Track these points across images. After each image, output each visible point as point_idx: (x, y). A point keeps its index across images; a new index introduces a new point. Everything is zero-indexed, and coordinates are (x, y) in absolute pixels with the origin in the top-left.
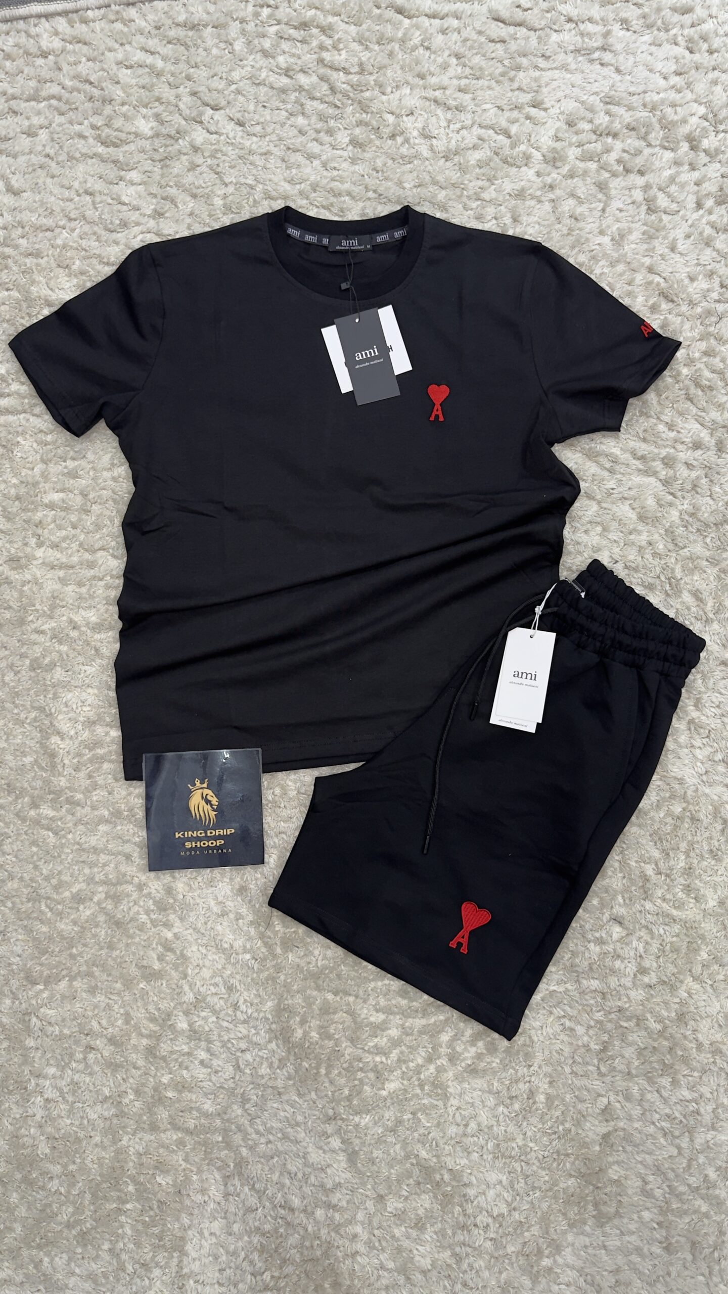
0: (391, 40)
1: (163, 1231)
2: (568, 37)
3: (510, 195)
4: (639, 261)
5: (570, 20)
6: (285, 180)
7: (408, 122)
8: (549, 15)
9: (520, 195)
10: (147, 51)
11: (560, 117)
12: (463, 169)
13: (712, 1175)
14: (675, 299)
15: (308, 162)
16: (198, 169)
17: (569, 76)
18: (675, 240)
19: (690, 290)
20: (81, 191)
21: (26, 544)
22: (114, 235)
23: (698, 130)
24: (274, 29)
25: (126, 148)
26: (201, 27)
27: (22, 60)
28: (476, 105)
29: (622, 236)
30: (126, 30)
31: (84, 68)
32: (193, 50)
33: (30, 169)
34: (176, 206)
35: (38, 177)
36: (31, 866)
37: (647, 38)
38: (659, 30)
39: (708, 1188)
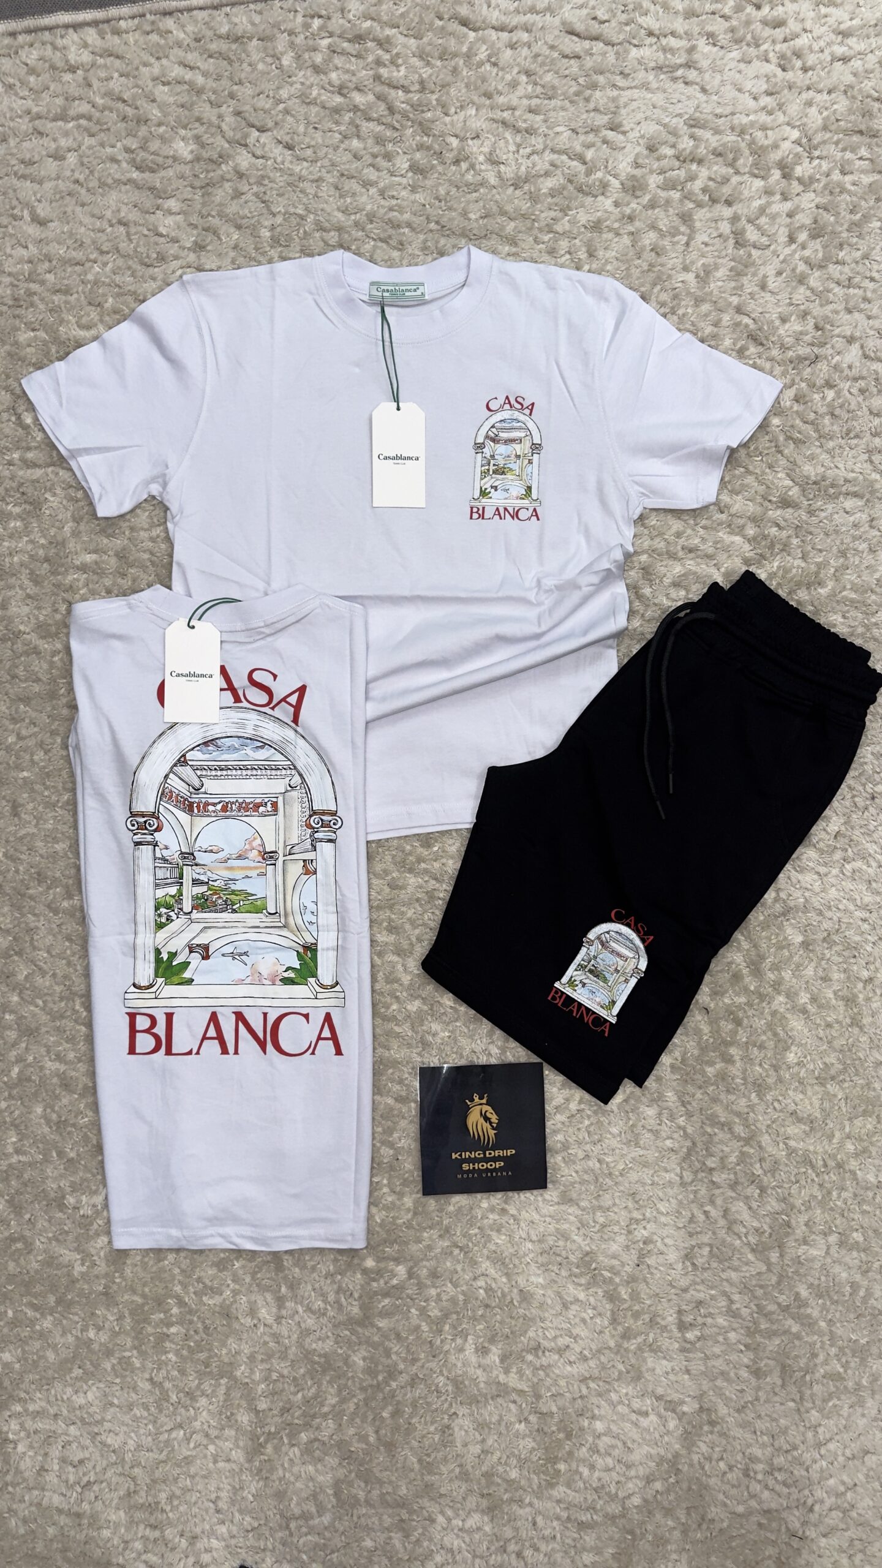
0: (455, 55)
1: (210, 1357)
2: (648, 52)
3: (586, 227)
4: (726, 299)
5: (651, 34)
6: (338, 209)
8: (628, 28)
9: (596, 226)
10: (185, 66)
12: (534, 198)
13: (804, 1293)
14: (765, 342)
15: (364, 190)
16: (243, 197)
17: (650, 95)
18: (765, 277)
19: (781, 331)
20: (114, 221)
21: (56, 611)
23: (791, 156)
24: (325, 42)
25: (163, 173)
26: (245, 40)
27: (47, 75)
28: (548, 128)
29: (708, 273)
30: (163, 42)
31: (117, 84)
34: (219, 239)
35: (66, 206)
37: (735, 54)
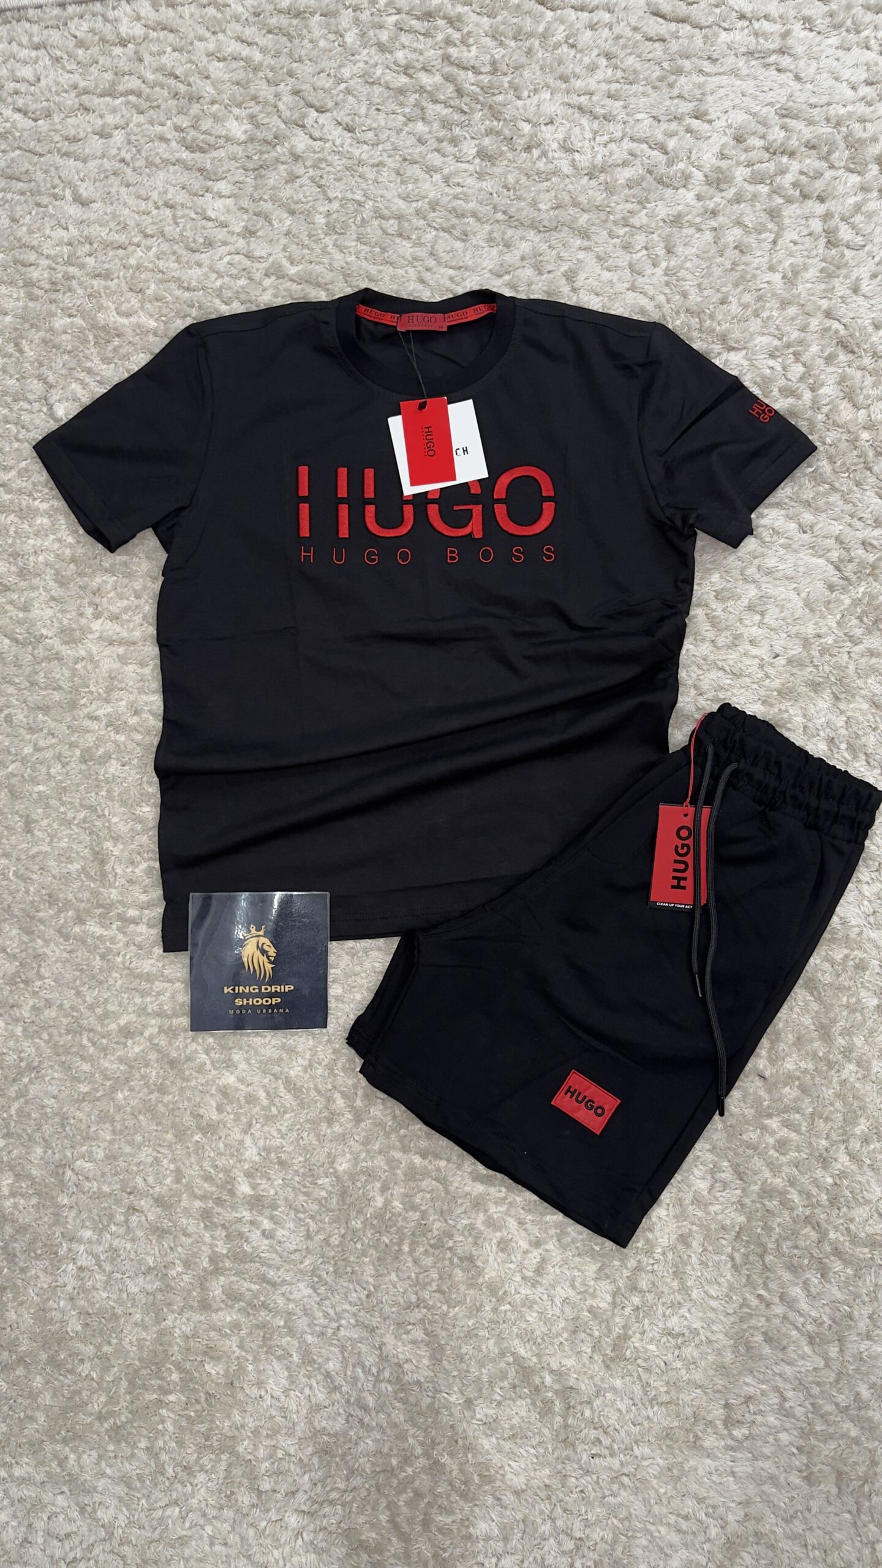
7: (546, 132)
11: (727, 131)
22: (197, 256)
32: (296, 41)
33: (102, 176)
36: (73, 992)
38: (848, 31)
39: (860, 1409)
